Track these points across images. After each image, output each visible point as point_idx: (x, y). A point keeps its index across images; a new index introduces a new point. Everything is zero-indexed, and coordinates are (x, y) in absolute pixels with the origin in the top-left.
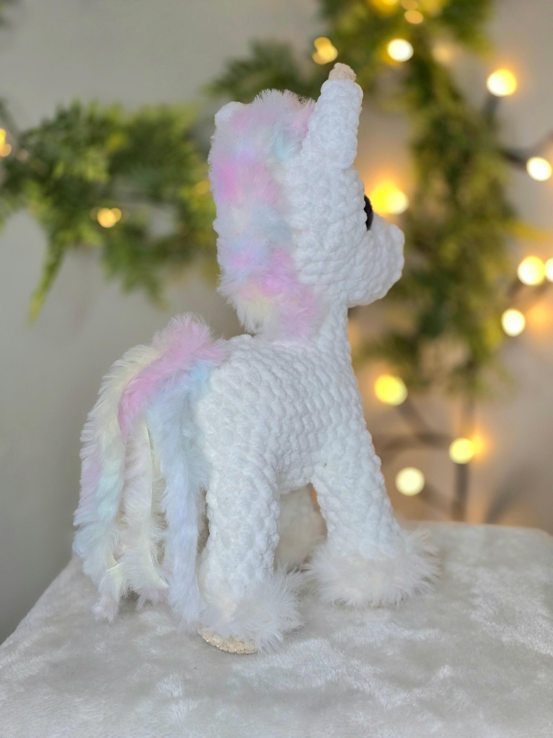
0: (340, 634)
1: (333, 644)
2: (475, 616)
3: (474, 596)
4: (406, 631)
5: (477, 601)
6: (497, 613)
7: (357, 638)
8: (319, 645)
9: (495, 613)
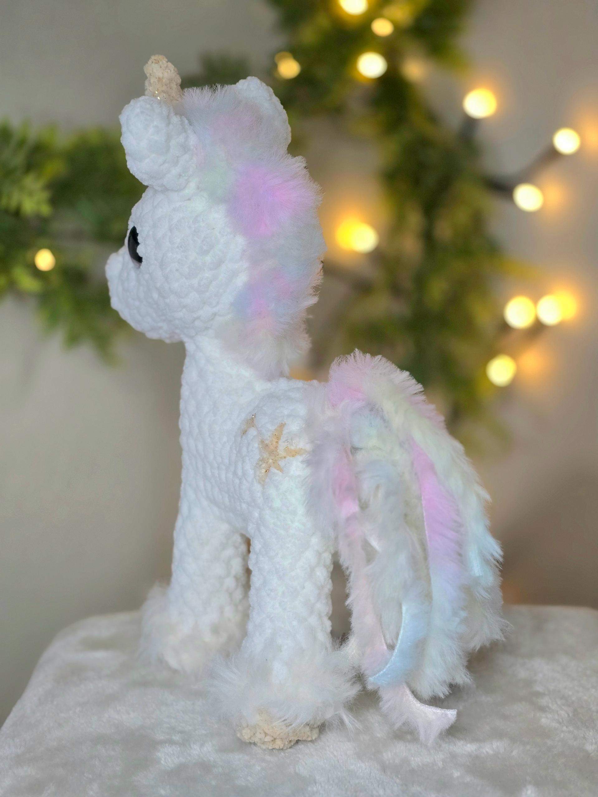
0: (389, 754)
1: (384, 768)
2: (545, 720)
3: (538, 694)
4: (469, 745)
5: (544, 701)
6: (571, 715)
7: (412, 759)
8: (367, 770)
9: (568, 715)
